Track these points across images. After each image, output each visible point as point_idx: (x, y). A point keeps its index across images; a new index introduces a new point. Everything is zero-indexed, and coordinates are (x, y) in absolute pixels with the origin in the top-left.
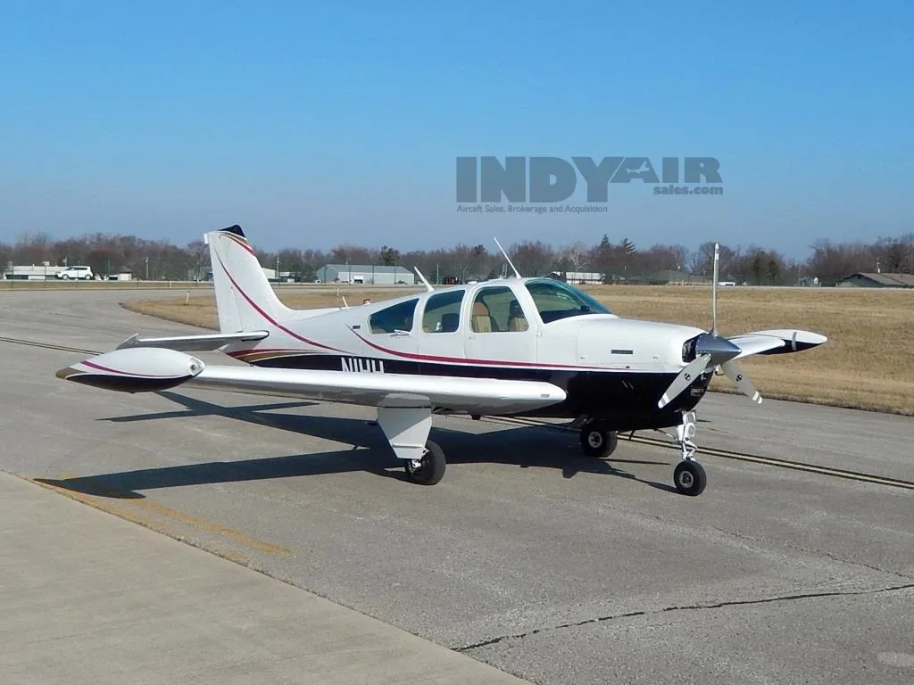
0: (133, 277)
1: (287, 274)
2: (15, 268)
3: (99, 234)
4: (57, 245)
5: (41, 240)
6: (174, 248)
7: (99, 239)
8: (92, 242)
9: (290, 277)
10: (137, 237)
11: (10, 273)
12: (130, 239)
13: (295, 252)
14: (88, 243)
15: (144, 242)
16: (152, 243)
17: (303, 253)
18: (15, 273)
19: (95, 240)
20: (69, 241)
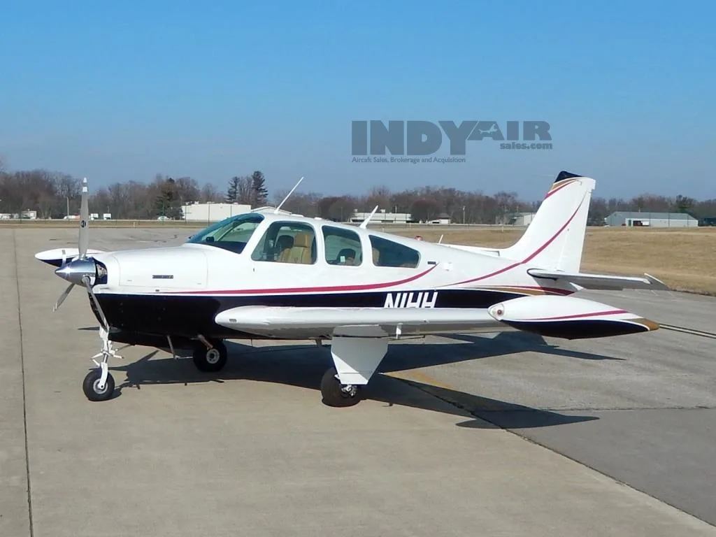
0: (451, 223)
2: (357, 214)
3: (428, 187)
4: (394, 196)
5: (382, 192)
6: (487, 197)
7: (428, 191)
8: (422, 194)
10: (457, 189)
11: (354, 219)
12: (451, 191)
13: (599, 201)
14: (419, 194)
15: (462, 194)
16: (469, 194)
17: (607, 202)
18: (358, 218)
19: (425, 192)
20: (404, 193)
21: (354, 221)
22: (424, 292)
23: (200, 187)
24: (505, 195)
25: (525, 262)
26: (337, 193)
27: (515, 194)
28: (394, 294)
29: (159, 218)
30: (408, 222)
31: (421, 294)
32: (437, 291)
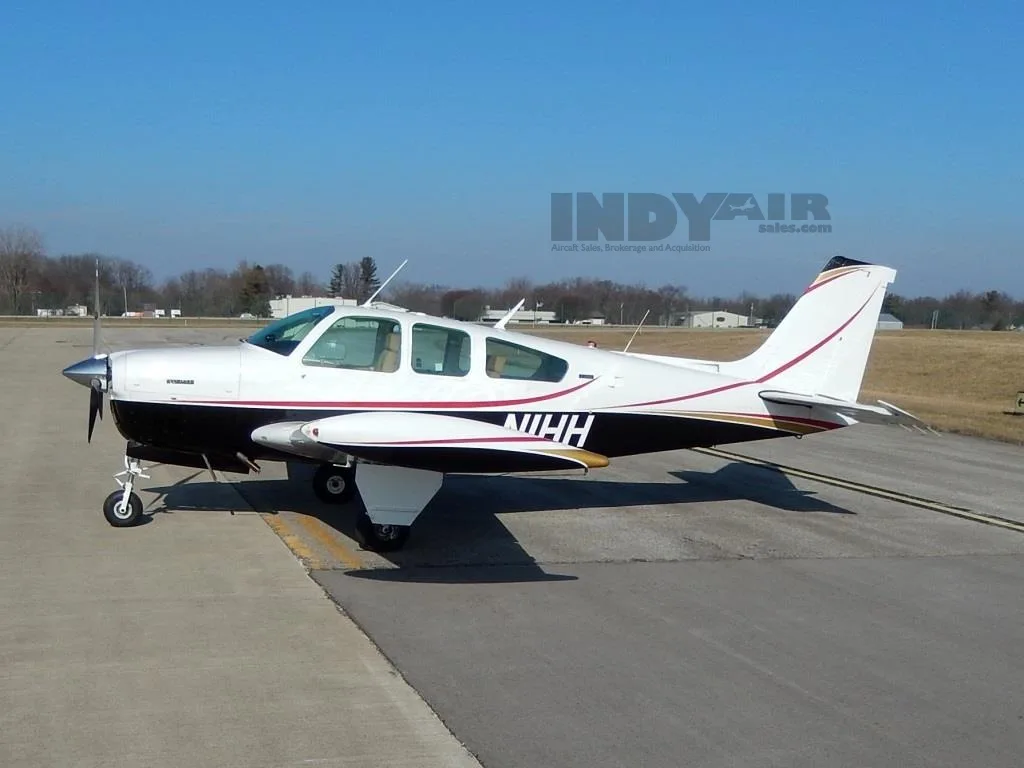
0: (606, 323)
1: (760, 321)
2: (490, 312)
3: (577, 279)
4: (535, 290)
6: (650, 292)
7: (578, 284)
8: (571, 287)
9: (763, 324)
10: (614, 282)
11: (485, 317)
12: (607, 284)
14: (568, 287)
15: (620, 288)
16: (629, 287)
18: (491, 317)
19: (574, 285)
20: (549, 286)
21: (485, 320)
22: (570, 414)
23: (296, 277)
24: (671, 289)
25: (761, 380)
26: (466, 286)
27: (685, 289)
28: (519, 416)
29: (243, 316)
30: (551, 322)
31: (564, 418)
32: (593, 414)
